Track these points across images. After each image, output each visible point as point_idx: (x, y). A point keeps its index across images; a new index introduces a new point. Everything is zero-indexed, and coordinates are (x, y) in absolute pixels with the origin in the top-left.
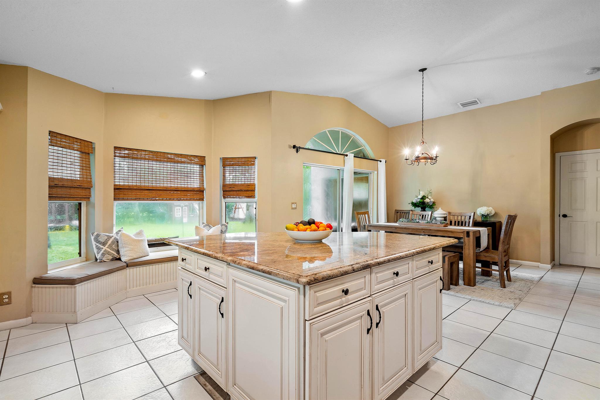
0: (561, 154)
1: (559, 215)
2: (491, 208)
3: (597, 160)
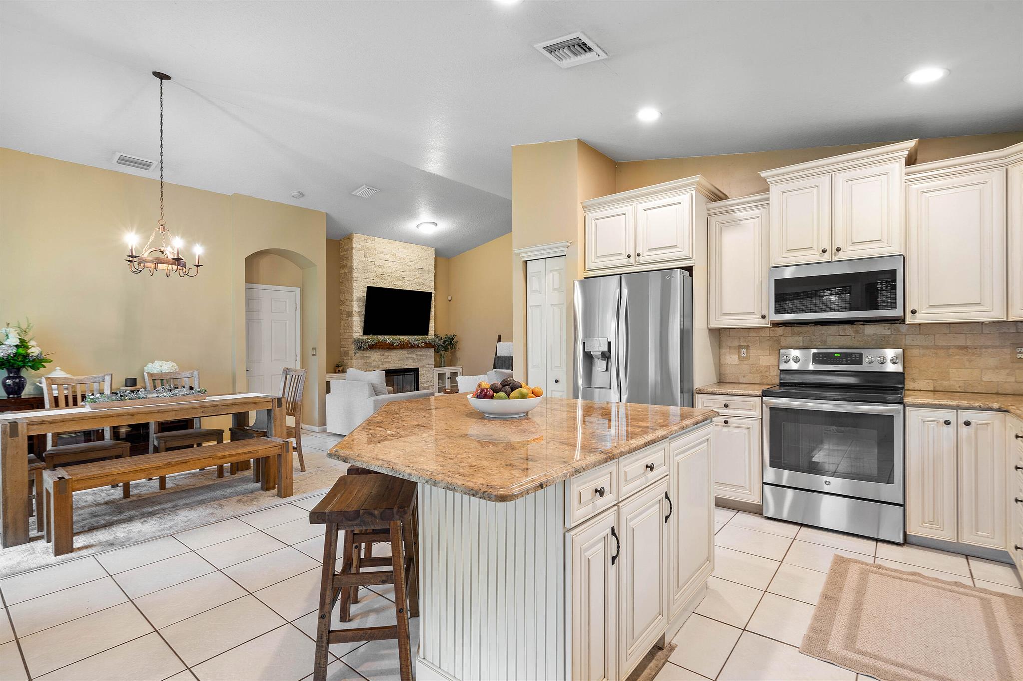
3: (271, 299)
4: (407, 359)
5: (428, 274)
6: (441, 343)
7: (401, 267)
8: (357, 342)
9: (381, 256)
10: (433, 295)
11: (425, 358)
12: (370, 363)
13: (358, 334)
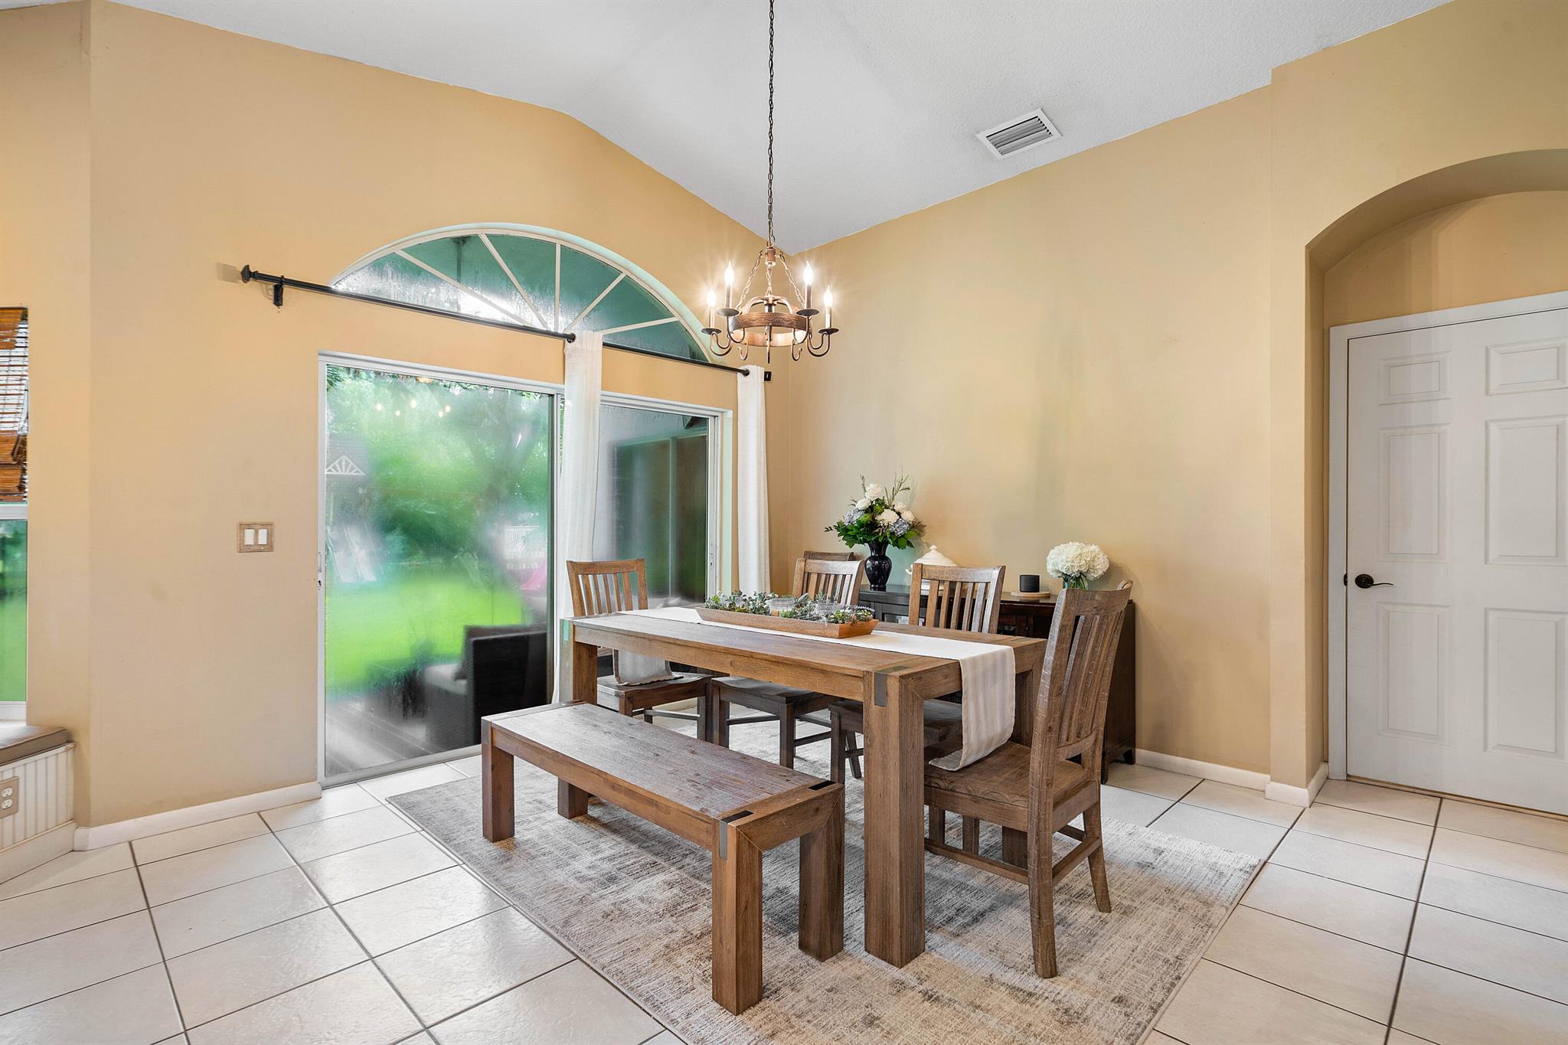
0: (1351, 330)
1: (1346, 576)
2: (1093, 548)
3: (1487, 350)
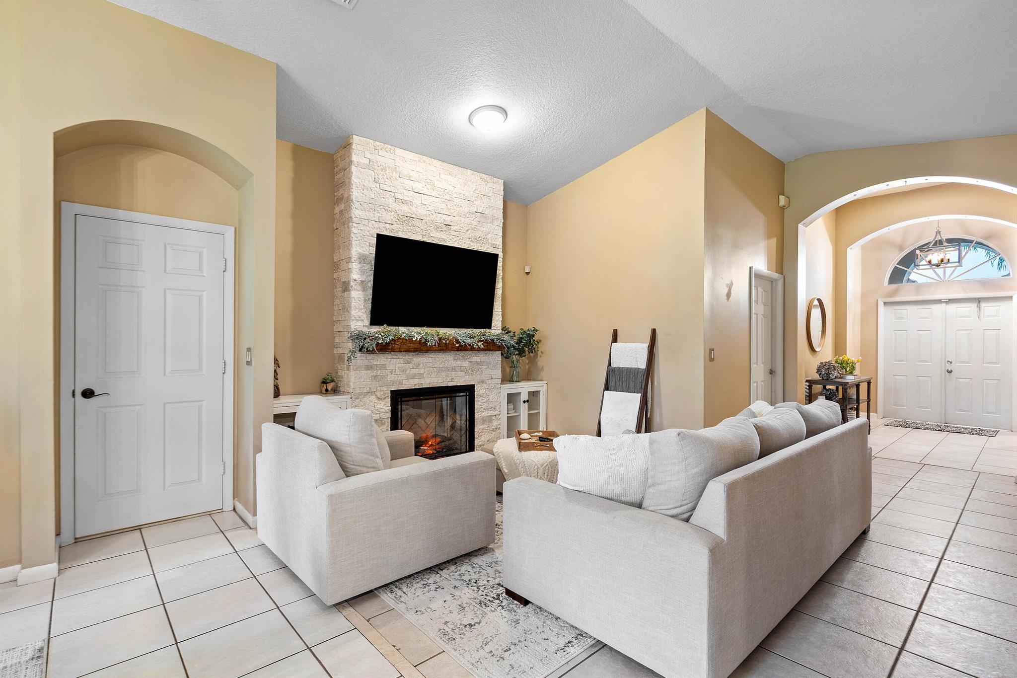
0: (76, 208)
1: (74, 392)
3: (165, 245)
4: (454, 369)
5: (492, 223)
6: (513, 342)
7: (443, 206)
8: (359, 337)
9: (407, 182)
10: (500, 260)
11: (484, 367)
12: (383, 377)
13: (360, 324)
